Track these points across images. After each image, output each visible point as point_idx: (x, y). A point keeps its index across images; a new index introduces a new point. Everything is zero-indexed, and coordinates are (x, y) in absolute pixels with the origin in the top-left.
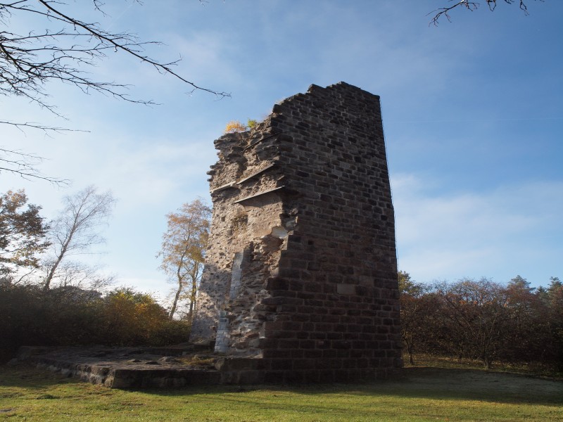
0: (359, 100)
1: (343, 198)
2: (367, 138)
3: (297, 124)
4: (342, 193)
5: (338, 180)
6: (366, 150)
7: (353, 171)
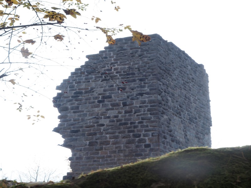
0: (131, 49)
1: (108, 140)
2: (138, 81)
3: (73, 95)
4: (108, 136)
5: (105, 127)
6: (135, 93)
7: (120, 115)
